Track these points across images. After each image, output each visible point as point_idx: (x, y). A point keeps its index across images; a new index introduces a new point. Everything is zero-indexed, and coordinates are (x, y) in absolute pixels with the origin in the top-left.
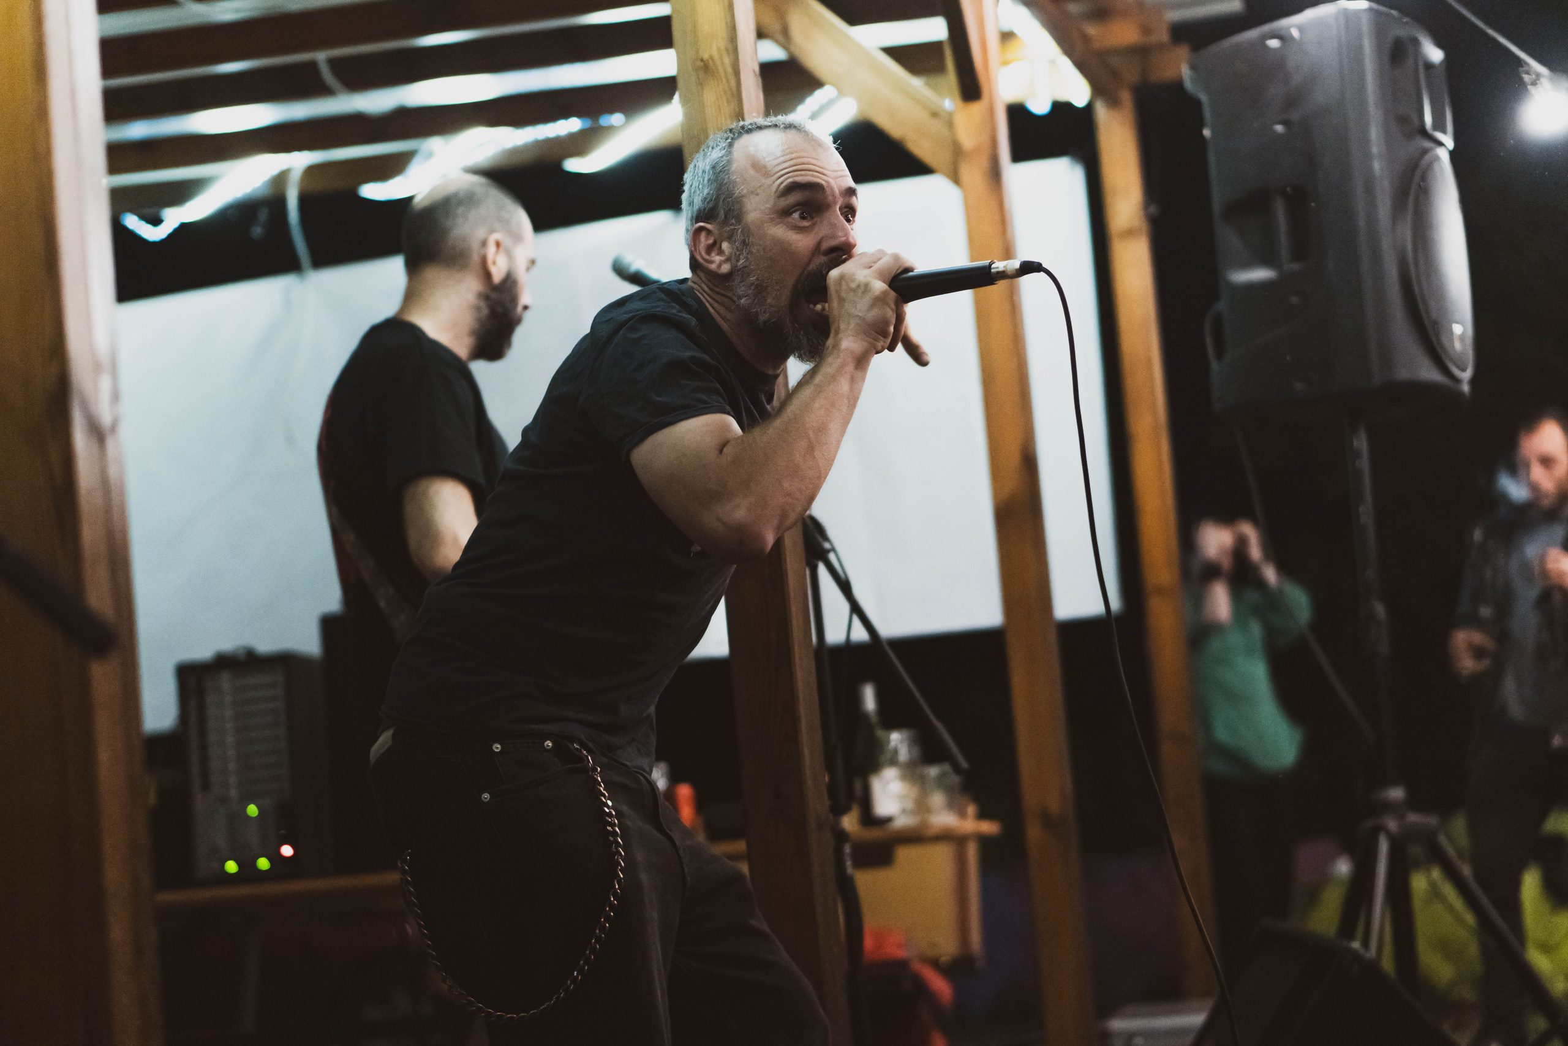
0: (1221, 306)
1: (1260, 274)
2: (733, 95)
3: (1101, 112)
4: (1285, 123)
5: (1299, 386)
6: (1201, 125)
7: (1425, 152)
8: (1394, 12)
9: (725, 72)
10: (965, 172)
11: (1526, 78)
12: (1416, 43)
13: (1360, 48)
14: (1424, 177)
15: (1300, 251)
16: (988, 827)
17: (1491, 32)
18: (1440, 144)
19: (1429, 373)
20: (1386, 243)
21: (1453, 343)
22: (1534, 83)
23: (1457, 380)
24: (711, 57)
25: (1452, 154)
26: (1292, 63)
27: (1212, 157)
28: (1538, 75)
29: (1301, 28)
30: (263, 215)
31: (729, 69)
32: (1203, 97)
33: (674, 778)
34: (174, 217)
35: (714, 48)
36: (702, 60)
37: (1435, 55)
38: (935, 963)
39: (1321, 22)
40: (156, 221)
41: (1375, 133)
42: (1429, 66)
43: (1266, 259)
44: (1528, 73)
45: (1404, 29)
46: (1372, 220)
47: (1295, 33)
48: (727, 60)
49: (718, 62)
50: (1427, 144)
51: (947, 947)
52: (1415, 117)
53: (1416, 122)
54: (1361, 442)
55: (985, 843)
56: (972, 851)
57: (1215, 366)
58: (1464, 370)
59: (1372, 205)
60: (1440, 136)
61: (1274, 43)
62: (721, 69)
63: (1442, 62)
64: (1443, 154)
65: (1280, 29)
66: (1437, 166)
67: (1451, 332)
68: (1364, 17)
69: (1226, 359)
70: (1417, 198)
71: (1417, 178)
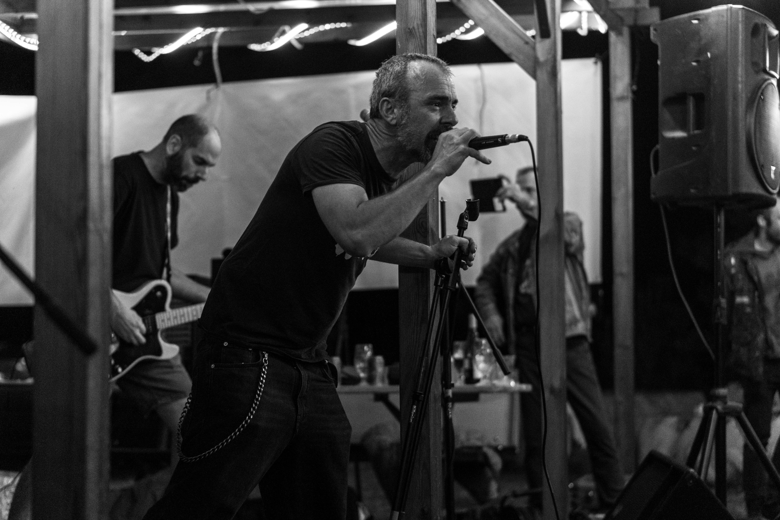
0: (658, 147)
1: (679, 134)
2: (422, 47)
3: (613, 37)
4: (697, 61)
5: (692, 191)
6: (657, 58)
7: (766, 80)
8: (756, 11)
9: (420, 36)
10: (539, 73)
12: (765, 26)
13: (737, 29)
14: (763, 93)
15: (699, 125)
16: (526, 387)
18: (773, 77)
19: (757, 190)
20: (741, 125)
21: (770, 174)
23: (771, 193)
24: (414, 28)
26: (704, 32)
27: (660, 74)
30: (200, 54)
31: (422, 34)
32: (659, 44)
33: (376, 353)
34: (158, 52)
35: (415, 23)
36: (409, 29)
37: (775, 32)
38: (495, 449)
39: (719, 13)
40: (149, 53)
41: (740, 71)
42: (771, 37)
43: (683, 127)
45: (761, 19)
46: (735, 112)
48: (421, 30)
49: (417, 31)
50: (767, 77)
51: (502, 441)
52: (762, 64)
53: (762, 66)
54: (721, 219)
55: (523, 395)
56: (517, 398)
57: (653, 175)
58: (774, 189)
59: (736, 105)
60: (773, 73)
61: (695, 22)
62: (418, 34)
63: (777, 36)
64: (774, 82)
65: (699, 15)
66: (770, 87)
67: (770, 169)
68: (740, 13)
69: (659, 173)
70: (759, 103)
71: (759, 94)
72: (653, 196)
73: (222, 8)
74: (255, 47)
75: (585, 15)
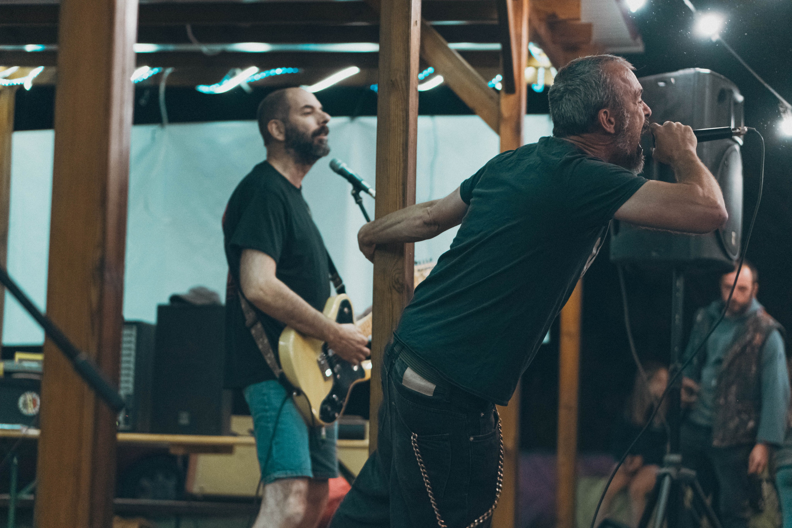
2: (404, 99)
5: (654, 254)
7: (729, 146)
8: (722, 76)
9: (402, 88)
10: (503, 129)
11: (781, 109)
12: (731, 92)
13: (703, 92)
14: (727, 159)
17: (766, 85)
18: (737, 142)
19: (717, 255)
21: (731, 240)
22: (784, 112)
23: (731, 259)
24: (396, 80)
25: (742, 148)
26: (669, 95)
28: (786, 108)
29: (676, 78)
30: (146, 94)
31: (405, 87)
35: (398, 75)
36: (392, 81)
37: (740, 98)
39: (686, 77)
42: (736, 103)
44: (782, 107)
45: (727, 85)
47: (673, 81)
48: (403, 82)
49: (399, 83)
50: (730, 142)
54: (679, 284)
57: (613, 238)
58: (735, 255)
60: (737, 138)
61: (662, 84)
62: (400, 86)
63: (742, 102)
64: (737, 147)
65: (666, 78)
66: (734, 153)
67: (731, 235)
68: (708, 78)
69: (620, 234)
70: (723, 169)
71: (723, 159)
72: (612, 257)
73: (171, 47)
74: (204, 89)
75: (541, 71)
